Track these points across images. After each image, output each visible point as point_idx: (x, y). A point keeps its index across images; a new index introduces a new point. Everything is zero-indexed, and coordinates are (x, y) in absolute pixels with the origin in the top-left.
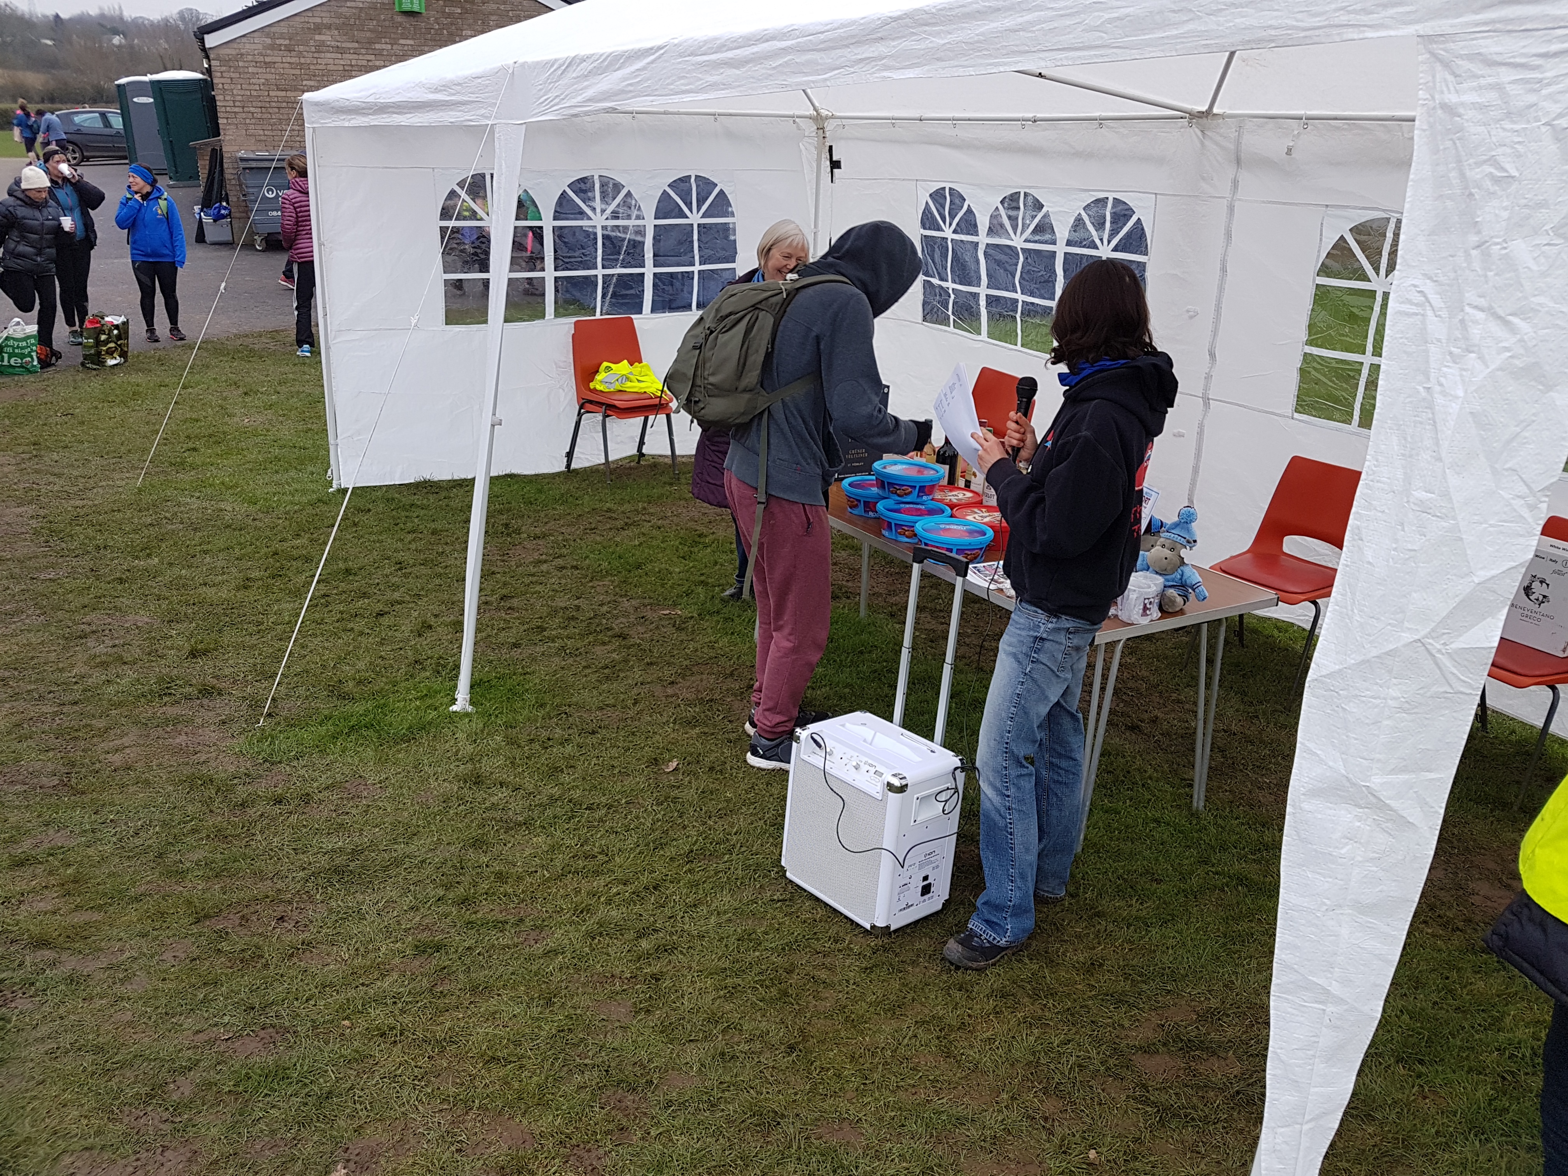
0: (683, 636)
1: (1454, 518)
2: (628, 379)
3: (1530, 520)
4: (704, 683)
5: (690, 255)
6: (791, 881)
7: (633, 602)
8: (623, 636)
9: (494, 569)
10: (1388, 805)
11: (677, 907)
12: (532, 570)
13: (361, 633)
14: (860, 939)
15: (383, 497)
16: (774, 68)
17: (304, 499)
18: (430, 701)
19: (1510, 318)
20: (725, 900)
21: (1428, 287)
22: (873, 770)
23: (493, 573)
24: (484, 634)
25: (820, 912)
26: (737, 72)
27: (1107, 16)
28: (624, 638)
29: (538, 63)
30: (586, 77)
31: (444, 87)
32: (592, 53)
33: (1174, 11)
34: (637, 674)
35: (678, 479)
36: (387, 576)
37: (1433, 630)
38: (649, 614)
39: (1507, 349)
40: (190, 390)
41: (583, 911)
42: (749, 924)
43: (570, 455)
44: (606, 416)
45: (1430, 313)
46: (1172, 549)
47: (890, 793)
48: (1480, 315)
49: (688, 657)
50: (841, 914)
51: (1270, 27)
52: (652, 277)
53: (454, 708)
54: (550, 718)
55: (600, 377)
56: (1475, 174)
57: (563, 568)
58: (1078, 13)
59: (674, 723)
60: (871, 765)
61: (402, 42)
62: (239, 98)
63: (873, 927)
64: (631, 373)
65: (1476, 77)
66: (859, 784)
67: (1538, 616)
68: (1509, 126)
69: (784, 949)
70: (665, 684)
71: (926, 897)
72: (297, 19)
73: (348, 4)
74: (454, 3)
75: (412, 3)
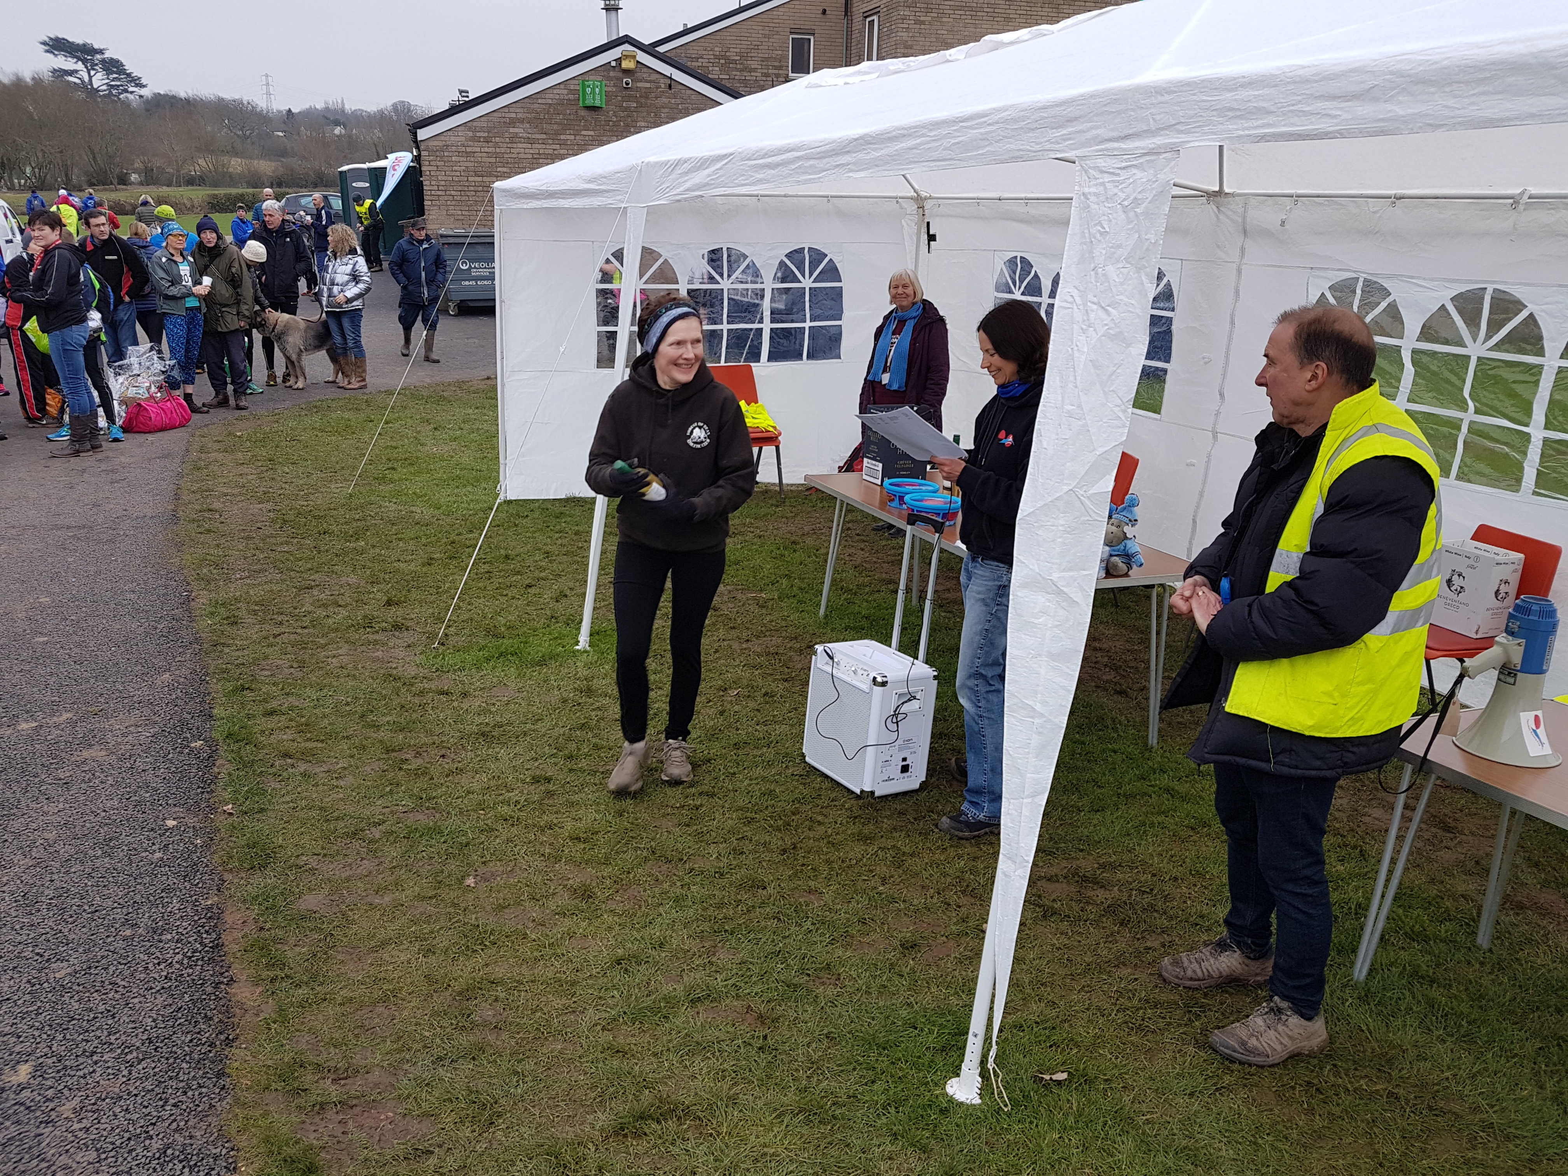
0: (763, 611)
1: (1085, 419)
3: (1123, 418)
4: (773, 642)
5: (803, 313)
6: (807, 763)
7: (729, 588)
10: (1062, 591)
13: (513, 598)
14: (851, 799)
15: (539, 507)
17: (478, 507)
18: (560, 641)
19: (1109, 308)
21: (1075, 293)
22: (866, 673)
25: (827, 784)
26: (773, 172)
27: (953, 141)
29: (657, 163)
30: (686, 173)
31: (596, 179)
32: (691, 156)
33: (981, 140)
35: (784, 502)
36: (537, 561)
37: (1078, 483)
38: (739, 596)
39: (1106, 325)
40: (391, 425)
42: (772, 786)
45: (1075, 307)
46: (1118, 526)
47: (875, 687)
48: (1095, 307)
49: (764, 625)
50: (842, 785)
51: (1021, 150)
52: (769, 331)
53: (577, 647)
56: (1093, 231)
58: (940, 139)
59: (744, 666)
60: (865, 670)
61: (584, 133)
62: (443, 183)
63: (862, 791)
65: (1096, 179)
66: (855, 683)
67: (1457, 604)
68: (1107, 205)
70: (742, 641)
71: (906, 775)
72: (496, 114)
73: (540, 101)
74: (630, 98)
75: (594, 99)
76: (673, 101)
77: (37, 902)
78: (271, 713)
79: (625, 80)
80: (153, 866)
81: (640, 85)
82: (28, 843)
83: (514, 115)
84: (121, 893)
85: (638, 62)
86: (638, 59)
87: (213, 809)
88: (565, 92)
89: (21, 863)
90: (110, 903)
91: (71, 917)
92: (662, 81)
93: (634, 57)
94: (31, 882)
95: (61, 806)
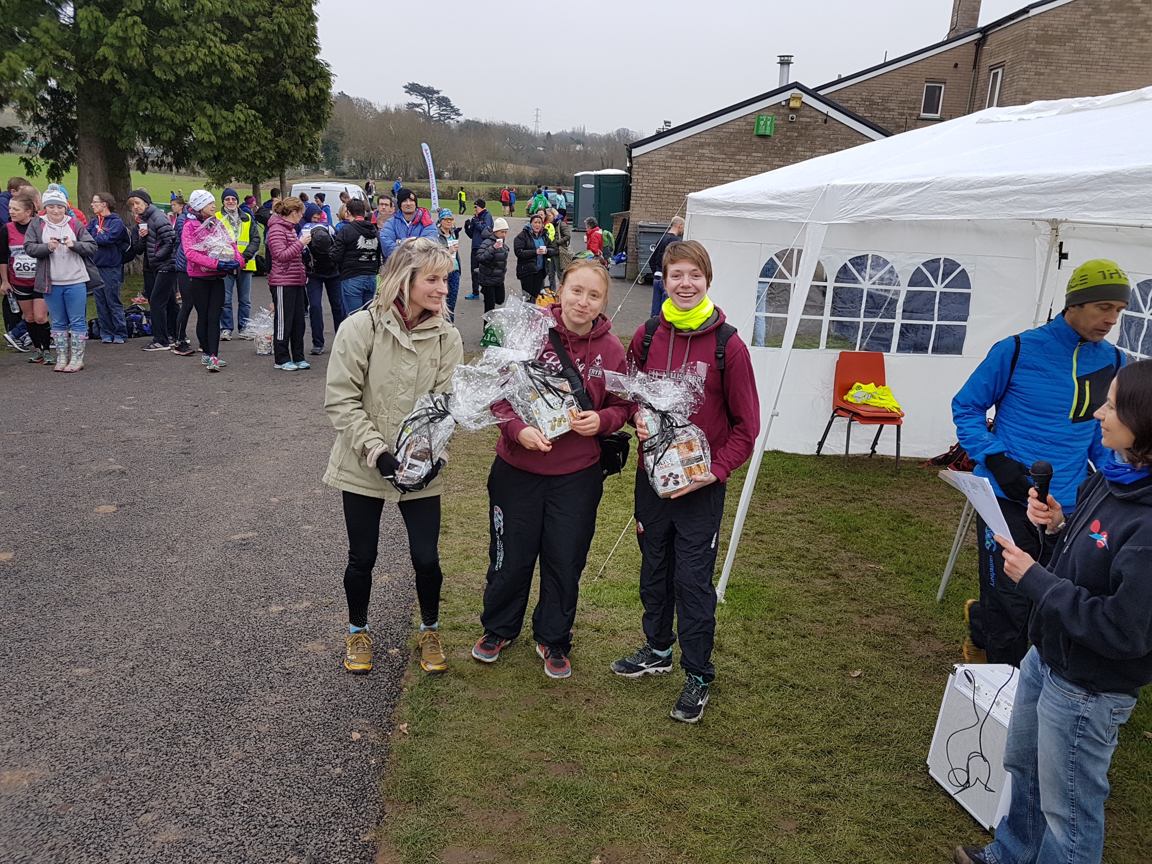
0: (882, 585)
2: (872, 396)
4: (891, 621)
6: (932, 777)
7: (849, 554)
8: (836, 576)
9: (754, 512)
11: (842, 770)
12: (781, 518)
14: (979, 835)
16: (1006, 203)
20: (878, 775)
23: (754, 515)
24: (741, 555)
28: (838, 578)
29: (843, 186)
30: (874, 197)
31: (779, 197)
34: (843, 604)
41: (775, 753)
42: (894, 798)
43: (821, 444)
44: (851, 420)
49: (882, 601)
52: (900, 326)
54: (776, 620)
55: (851, 393)
57: (802, 521)
59: (864, 644)
61: (754, 154)
62: (646, 188)
64: (876, 393)
66: (998, 717)
69: (917, 823)
70: (862, 615)
72: (690, 139)
73: (724, 130)
74: (794, 129)
75: (765, 129)
76: (826, 132)
77: (233, 804)
78: (455, 629)
79: (791, 116)
80: (331, 782)
81: (802, 119)
82: (246, 732)
83: (703, 140)
84: (299, 809)
85: (803, 102)
86: (803, 100)
87: (392, 726)
88: (744, 123)
89: (234, 754)
90: (289, 819)
91: (255, 828)
92: (820, 117)
93: (800, 98)
94: (236, 778)
95: (279, 698)
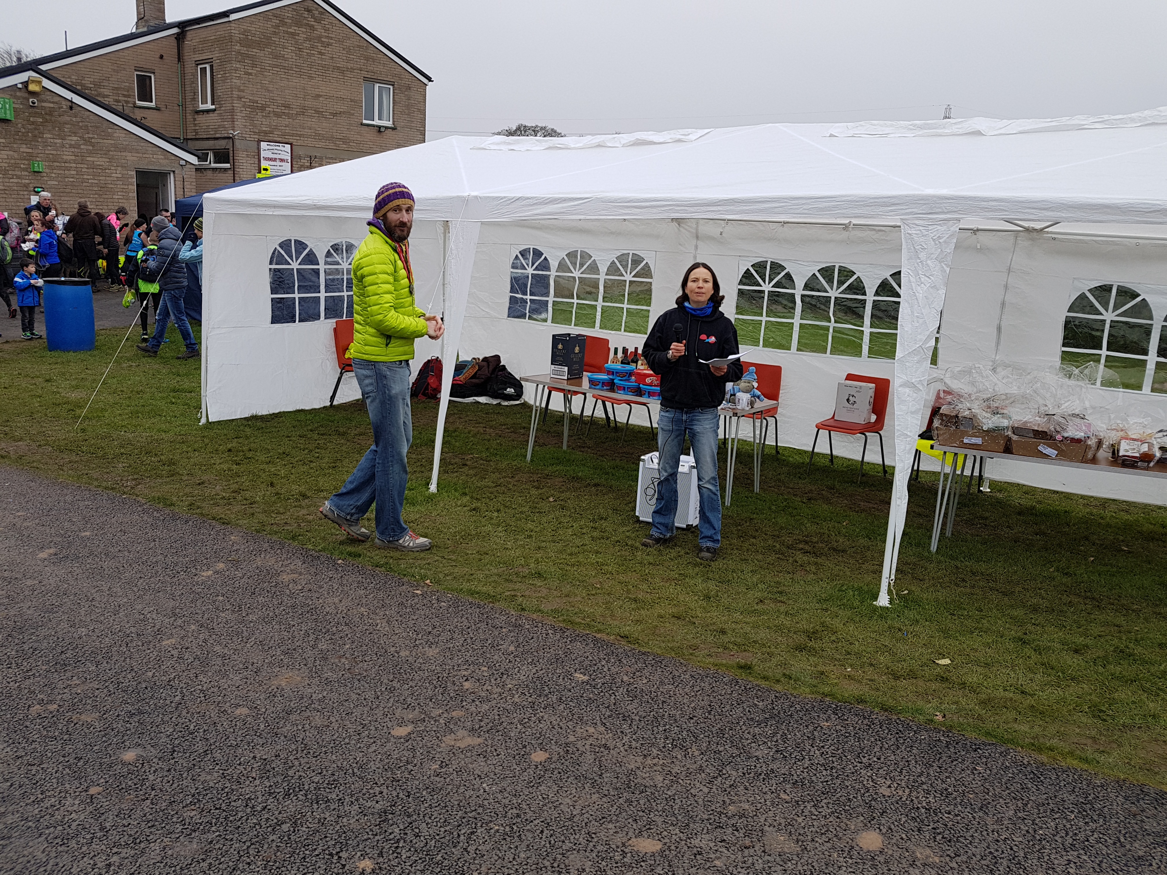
1: (924, 318)
39: (930, 283)
43: (333, 397)
46: (749, 383)
48: (923, 276)
53: (430, 491)
56: (917, 248)
63: (686, 526)
65: (915, 228)
67: (853, 410)
74: (36, 115)
75: (5, 113)
76: (74, 119)
79: (31, 100)
81: (44, 104)
85: (43, 87)
86: (44, 84)
92: (64, 103)
93: (40, 82)
